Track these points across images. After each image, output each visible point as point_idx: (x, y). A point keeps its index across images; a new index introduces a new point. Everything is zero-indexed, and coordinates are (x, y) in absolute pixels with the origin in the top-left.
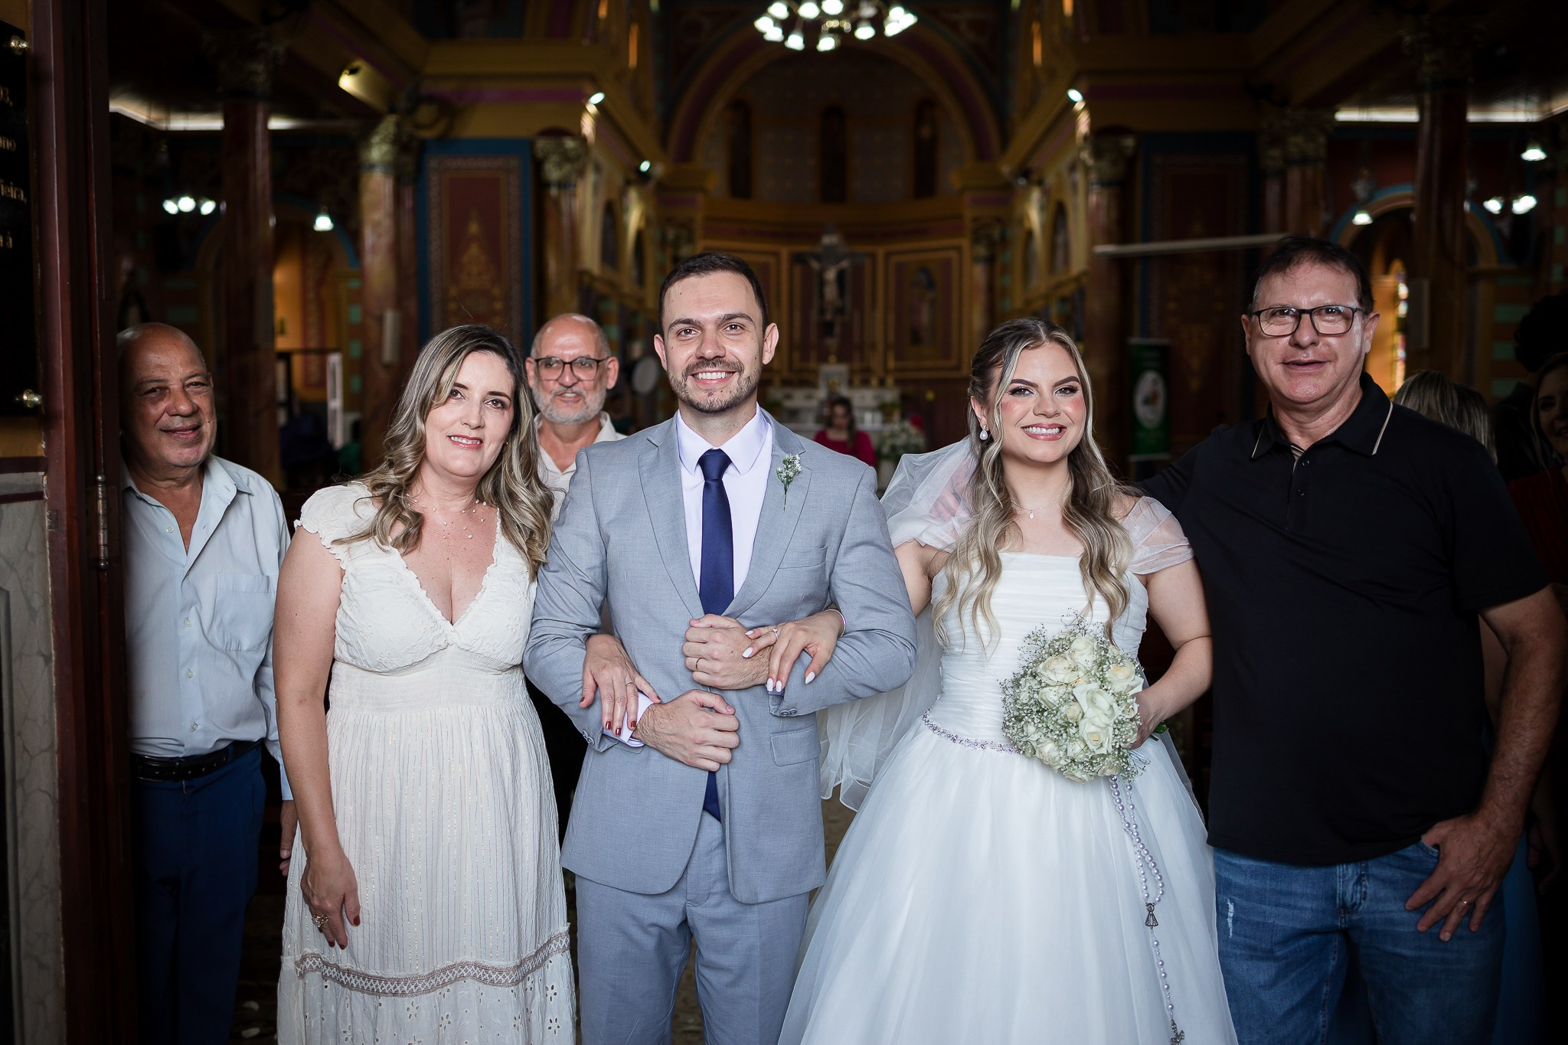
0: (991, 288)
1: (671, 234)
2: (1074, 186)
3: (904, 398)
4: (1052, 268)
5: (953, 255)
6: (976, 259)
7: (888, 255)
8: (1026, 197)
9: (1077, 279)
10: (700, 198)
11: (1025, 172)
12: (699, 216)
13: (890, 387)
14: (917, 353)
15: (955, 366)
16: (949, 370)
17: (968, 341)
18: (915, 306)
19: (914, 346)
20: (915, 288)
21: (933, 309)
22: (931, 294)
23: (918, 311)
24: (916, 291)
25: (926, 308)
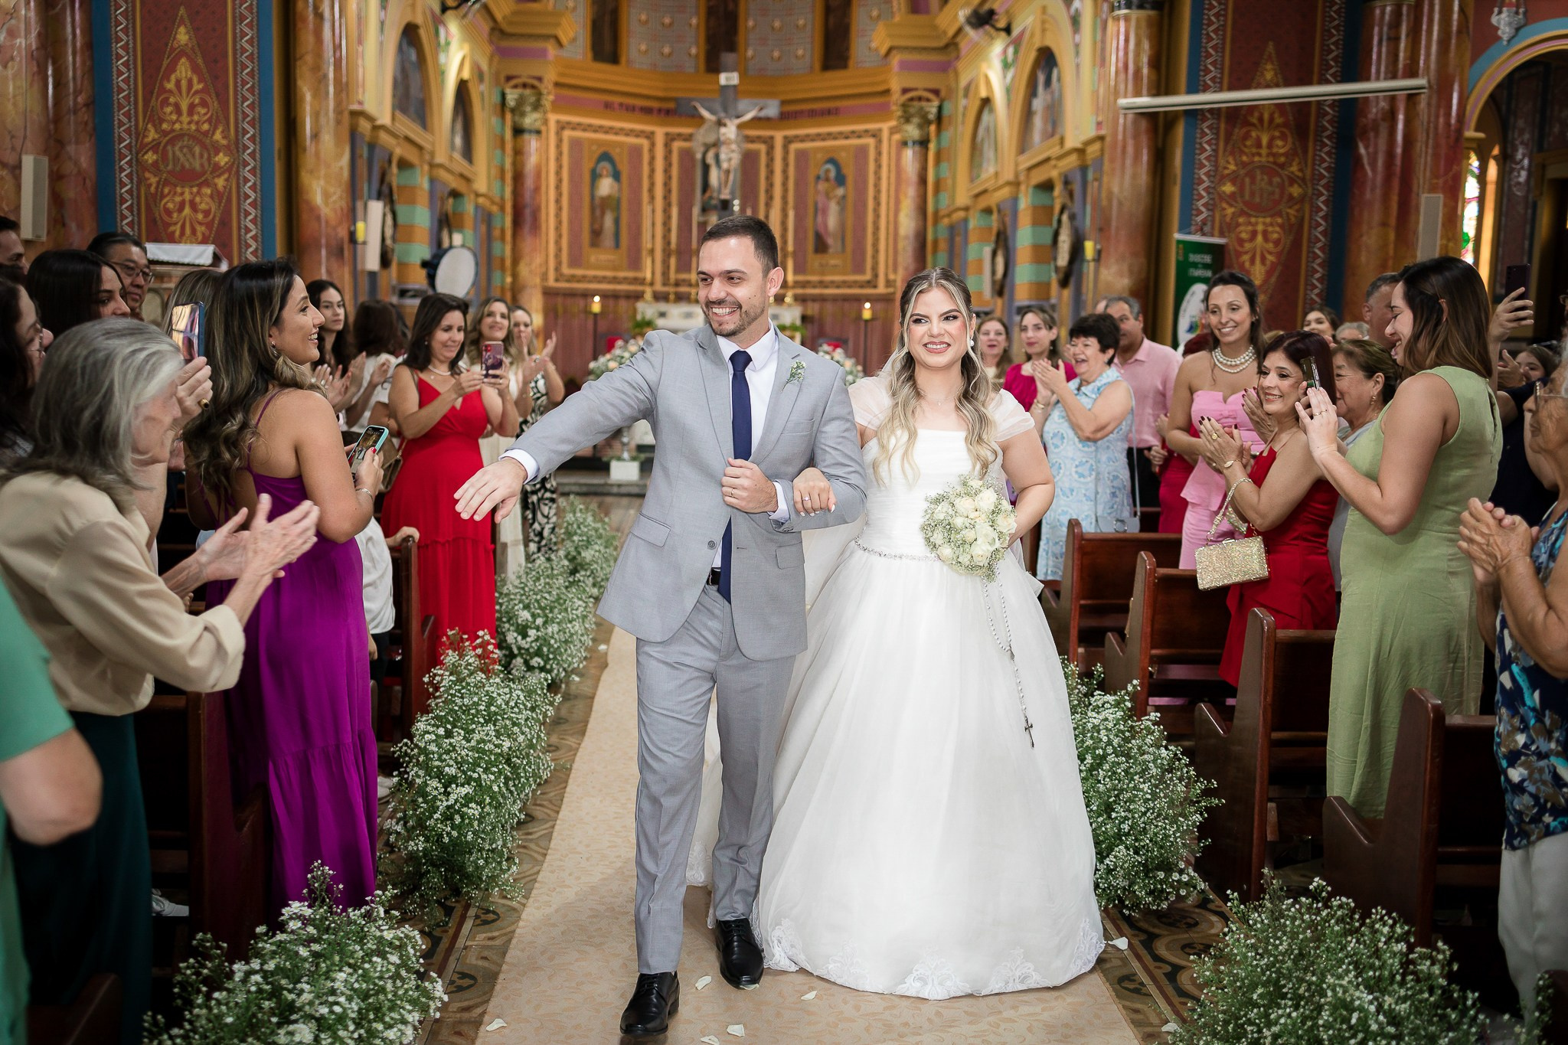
0: (923, 180)
1: (512, 97)
2: (1075, 21)
3: (804, 318)
4: (1023, 146)
5: (870, 141)
6: (905, 144)
7: (788, 141)
8: (979, 53)
9: (1081, 151)
10: (552, 50)
11: (983, 19)
12: (550, 75)
13: (789, 305)
14: (821, 265)
15: (869, 282)
16: (862, 287)
17: (887, 251)
18: (820, 205)
19: (819, 256)
20: (821, 182)
21: (843, 210)
22: (840, 191)
23: (825, 212)
24: (822, 186)
25: (833, 208)
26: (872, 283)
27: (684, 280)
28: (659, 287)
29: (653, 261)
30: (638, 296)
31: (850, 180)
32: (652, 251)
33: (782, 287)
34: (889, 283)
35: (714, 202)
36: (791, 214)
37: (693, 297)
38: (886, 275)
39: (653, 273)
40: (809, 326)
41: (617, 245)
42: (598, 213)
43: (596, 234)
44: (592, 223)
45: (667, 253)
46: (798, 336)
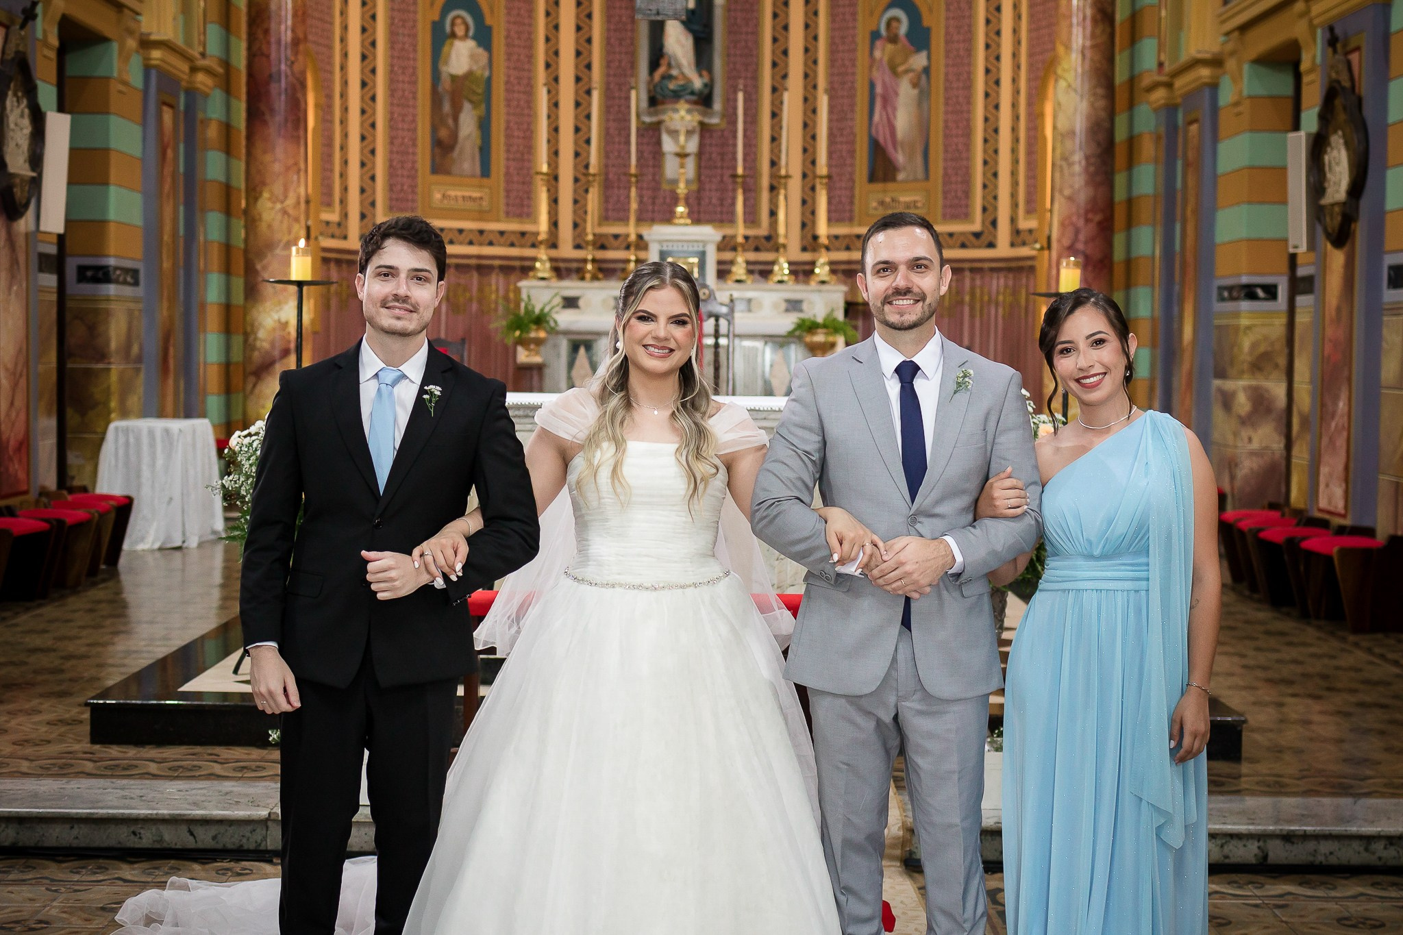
13: (823, 282)
14: (882, 203)
15: (977, 235)
16: (963, 246)
17: (1014, 173)
18: (879, 89)
19: (878, 186)
20: (878, 43)
21: (924, 96)
22: (919, 61)
23: (886, 101)
24: (883, 52)
25: (906, 92)
26: (985, 238)
27: (616, 237)
28: (566, 250)
29: (554, 201)
30: (526, 269)
31: (938, 40)
32: (554, 178)
33: (804, 249)
34: (1018, 238)
35: (672, 86)
36: (823, 102)
37: (632, 266)
38: (1013, 220)
39: (554, 224)
40: (860, 323)
41: (486, 171)
42: (447, 107)
43: (443, 148)
44: (434, 129)
45: (581, 181)
46: (840, 340)
